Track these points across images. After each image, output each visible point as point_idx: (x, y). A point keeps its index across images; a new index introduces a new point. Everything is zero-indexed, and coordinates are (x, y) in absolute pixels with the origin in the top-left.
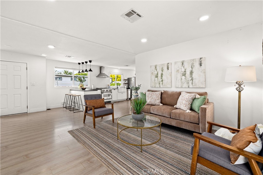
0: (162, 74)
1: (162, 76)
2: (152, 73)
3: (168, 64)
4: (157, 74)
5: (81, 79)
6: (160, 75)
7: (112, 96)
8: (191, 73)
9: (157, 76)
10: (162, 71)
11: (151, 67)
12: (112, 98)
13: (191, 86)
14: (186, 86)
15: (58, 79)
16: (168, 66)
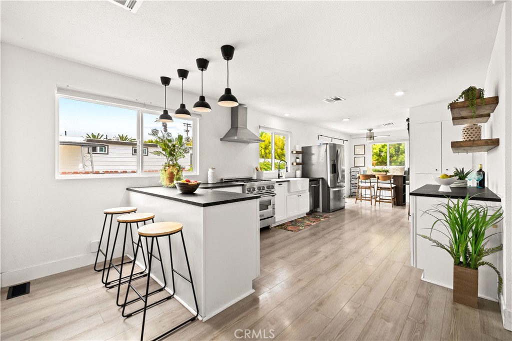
5: (170, 145)
7: (274, 208)
12: (274, 213)
15: (98, 152)
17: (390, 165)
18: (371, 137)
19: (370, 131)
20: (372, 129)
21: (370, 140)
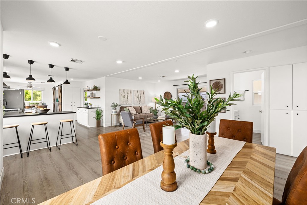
0: (128, 96)
1: (128, 97)
2: (121, 95)
3: (131, 90)
4: (125, 96)
8: (141, 97)
10: (128, 94)
11: (120, 90)
13: (140, 103)
14: (138, 103)
16: (131, 92)
17: (33, 100)
18: (31, 87)
19: (30, 83)
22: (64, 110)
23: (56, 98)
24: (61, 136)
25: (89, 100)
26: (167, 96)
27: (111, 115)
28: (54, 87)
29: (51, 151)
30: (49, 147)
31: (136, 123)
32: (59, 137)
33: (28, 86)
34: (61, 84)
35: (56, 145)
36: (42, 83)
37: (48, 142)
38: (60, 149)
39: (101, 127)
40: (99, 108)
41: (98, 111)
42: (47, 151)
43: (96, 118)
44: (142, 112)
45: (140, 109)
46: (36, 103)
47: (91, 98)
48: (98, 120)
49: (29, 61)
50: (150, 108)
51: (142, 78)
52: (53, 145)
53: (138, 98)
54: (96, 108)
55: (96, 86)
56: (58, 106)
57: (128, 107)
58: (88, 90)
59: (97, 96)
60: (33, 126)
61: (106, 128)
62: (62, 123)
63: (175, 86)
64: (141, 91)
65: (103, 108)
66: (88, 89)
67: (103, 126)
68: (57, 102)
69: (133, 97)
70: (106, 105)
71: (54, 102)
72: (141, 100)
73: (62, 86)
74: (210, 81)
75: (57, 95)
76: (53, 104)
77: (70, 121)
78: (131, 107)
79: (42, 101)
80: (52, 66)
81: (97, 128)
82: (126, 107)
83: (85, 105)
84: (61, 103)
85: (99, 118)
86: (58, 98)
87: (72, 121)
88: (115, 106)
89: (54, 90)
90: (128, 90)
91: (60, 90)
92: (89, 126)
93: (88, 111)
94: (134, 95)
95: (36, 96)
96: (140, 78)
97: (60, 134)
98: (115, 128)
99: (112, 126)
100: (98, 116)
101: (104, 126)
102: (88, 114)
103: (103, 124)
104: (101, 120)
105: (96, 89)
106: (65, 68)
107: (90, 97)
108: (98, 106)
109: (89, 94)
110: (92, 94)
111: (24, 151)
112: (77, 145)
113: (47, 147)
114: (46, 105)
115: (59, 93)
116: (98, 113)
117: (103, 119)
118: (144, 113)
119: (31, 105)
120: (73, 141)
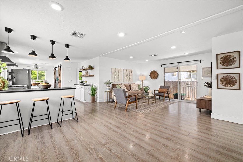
2: (113, 73)
3: (121, 69)
4: (116, 74)
6: (117, 75)
8: (129, 75)
9: (116, 75)
10: (119, 73)
11: (112, 69)
13: (129, 81)
14: (127, 81)
16: (121, 70)
17: (39, 79)
18: (37, 67)
19: (36, 65)
20: (37, 64)
21: (36, 68)
22: (63, 86)
23: (56, 77)
24: (63, 112)
25: (84, 78)
26: (153, 74)
27: (105, 91)
28: (55, 68)
29: (52, 128)
30: (50, 123)
31: (130, 100)
32: (61, 114)
33: (34, 67)
34: (60, 65)
35: (57, 122)
36: (46, 65)
37: (50, 119)
38: (62, 126)
39: (95, 103)
40: (94, 85)
41: (93, 88)
42: (49, 129)
43: (91, 94)
44: (131, 90)
45: (129, 86)
46: (41, 81)
47: (86, 77)
48: (93, 96)
49: (31, 36)
50: (138, 86)
51: (133, 57)
52: (54, 121)
53: (127, 76)
54: (91, 85)
55: (90, 65)
56: (58, 84)
57: (120, 84)
58: (84, 70)
59: (91, 74)
60: (35, 102)
61: (100, 103)
62: (63, 99)
63: (162, 65)
64: (130, 70)
65: (97, 85)
66: (84, 68)
67: (97, 102)
68: (57, 80)
69: (123, 75)
70: (100, 83)
71: (55, 81)
72: (129, 78)
73: (62, 66)
74: (217, 55)
75: (58, 75)
76: (54, 82)
77: (71, 98)
78: (122, 84)
79: (45, 79)
80: (53, 42)
81: (92, 103)
82: (118, 84)
83: (81, 83)
84: (61, 81)
85: (93, 95)
86: (58, 77)
87: (73, 97)
88: (108, 83)
89: (55, 70)
90: (119, 69)
91: (60, 70)
92: (85, 102)
93: (85, 88)
94: (124, 74)
95: (41, 76)
96: (131, 57)
97: (61, 110)
98: (109, 104)
99: (105, 102)
100: (93, 92)
101: (99, 102)
102: (84, 90)
103: (97, 100)
104: (95, 96)
105: (91, 68)
106: (65, 45)
107: (85, 75)
108: (93, 83)
109: (84, 72)
110: (87, 72)
111: (26, 128)
112: (78, 122)
113: (49, 124)
114: (49, 83)
115: (59, 73)
116: (93, 90)
117: (97, 95)
118: (133, 90)
119: (37, 83)
120: (73, 117)
